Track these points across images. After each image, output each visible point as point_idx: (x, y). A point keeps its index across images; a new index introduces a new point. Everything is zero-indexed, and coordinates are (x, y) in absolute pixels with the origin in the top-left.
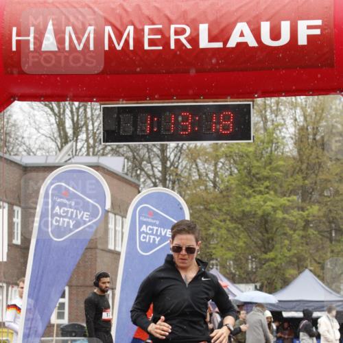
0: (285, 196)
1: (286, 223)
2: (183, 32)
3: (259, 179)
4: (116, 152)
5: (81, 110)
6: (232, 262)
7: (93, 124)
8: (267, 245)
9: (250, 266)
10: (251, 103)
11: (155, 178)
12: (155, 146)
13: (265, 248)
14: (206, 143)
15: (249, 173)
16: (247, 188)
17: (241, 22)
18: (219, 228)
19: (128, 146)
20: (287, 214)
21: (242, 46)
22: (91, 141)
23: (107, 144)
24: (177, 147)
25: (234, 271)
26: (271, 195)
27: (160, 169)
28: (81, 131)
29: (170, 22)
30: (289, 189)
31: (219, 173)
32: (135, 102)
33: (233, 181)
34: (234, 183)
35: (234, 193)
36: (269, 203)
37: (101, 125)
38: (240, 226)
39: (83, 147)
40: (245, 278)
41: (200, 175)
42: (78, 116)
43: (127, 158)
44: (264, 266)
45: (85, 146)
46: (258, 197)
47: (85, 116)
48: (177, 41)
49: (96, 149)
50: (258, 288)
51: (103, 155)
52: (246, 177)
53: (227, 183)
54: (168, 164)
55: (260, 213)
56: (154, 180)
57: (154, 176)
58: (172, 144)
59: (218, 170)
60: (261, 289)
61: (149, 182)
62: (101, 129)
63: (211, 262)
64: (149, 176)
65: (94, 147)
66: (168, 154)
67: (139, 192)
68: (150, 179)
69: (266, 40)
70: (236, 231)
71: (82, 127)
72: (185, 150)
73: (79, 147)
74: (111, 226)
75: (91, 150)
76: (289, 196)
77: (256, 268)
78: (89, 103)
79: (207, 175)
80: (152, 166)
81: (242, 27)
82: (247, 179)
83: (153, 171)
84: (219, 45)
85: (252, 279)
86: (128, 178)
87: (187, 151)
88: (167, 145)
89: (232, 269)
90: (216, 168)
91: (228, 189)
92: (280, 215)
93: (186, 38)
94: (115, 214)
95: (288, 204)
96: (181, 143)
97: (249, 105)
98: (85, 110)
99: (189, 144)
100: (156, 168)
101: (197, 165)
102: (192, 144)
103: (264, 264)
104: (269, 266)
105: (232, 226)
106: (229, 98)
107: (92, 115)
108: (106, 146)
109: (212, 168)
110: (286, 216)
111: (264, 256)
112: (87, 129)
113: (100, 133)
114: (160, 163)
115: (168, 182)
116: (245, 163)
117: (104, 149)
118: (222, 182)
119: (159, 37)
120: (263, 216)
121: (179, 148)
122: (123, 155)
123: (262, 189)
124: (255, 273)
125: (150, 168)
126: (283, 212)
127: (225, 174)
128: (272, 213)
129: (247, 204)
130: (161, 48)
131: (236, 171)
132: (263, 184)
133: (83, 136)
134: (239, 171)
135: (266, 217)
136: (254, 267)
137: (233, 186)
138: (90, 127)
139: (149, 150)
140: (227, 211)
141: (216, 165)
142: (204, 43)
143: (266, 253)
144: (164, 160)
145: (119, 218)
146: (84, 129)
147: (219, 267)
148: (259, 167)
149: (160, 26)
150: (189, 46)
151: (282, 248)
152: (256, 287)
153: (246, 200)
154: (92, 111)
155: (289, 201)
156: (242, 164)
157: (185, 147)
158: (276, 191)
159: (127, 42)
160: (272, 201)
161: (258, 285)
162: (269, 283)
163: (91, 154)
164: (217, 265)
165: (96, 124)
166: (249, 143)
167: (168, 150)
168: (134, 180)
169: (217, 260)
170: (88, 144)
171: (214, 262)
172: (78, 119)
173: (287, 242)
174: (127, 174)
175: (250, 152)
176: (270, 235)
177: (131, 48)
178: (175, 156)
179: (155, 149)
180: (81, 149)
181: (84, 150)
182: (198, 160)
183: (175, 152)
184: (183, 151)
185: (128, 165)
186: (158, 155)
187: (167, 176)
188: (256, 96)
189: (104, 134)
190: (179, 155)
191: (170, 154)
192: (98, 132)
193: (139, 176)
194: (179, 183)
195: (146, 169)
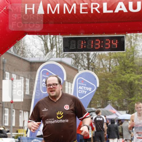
0: (139, 74)
1: (139, 85)
2: (96, 6)
3: (128, 67)
4: (68, 56)
5: (54, 39)
6: (117, 102)
7: (59, 44)
8: (131, 95)
9: (124, 103)
10: (125, 36)
11: (85, 67)
12: (85, 53)
13: (130, 96)
14: (106, 52)
15: (124, 65)
16: (123, 71)
17: (121, 2)
18: (111, 88)
19: (74, 54)
20: (140, 82)
21: (121, 12)
22: (58, 52)
24: (94, 54)
25: (117, 106)
26: (133, 74)
28: (54, 47)
29: (91, 2)
30: (140, 71)
31: (111, 65)
32: (76, 35)
33: (117, 68)
34: (118, 69)
35: (118, 73)
36: (132, 77)
37: (63, 45)
38: (120, 87)
39: (55, 54)
40: (122, 109)
41: (103, 66)
42: (53, 41)
43: (73, 59)
44: (130, 104)
45: (56, 53)
46: (128, 75)
47: (56, 41)
48: (94, 10)
49: (60, 55)
50: (128, 112)
51: (63, 57)
52: (123, 66)
53: (115, 69)
54: (90, 61)
55: (128, 81)
56: (84, 68)
57: (84, 66)
58: (92, 53)
59: (111, 63)
60: (129, 113)
61: (82, 68)
62: (63, 46)
63: (108, 102)
64: (82, 66)
66: (90, 57)
67: (78, 72)
68: (83, 67)
69: (131, 9)
70: (119, 89)
71: (54, 46)
72: (97, 55)
73: (53, 54)
74: (66, 87)
75: (58, 55)
76: (141, 74)
77: (127, 104)
78: (57, 36)
79: (106, 66)
80: (84, 62)
81: (121, 4)
82: (123, 67)
83: (84, 64)
84: (111, 11)
85: (125, 109)
86: (74, 67)
87: (98, 56)
88: (90, 53)
89: (117, 105)
90: (110, 63)
91: (115, 71)
92: (137, 82)
93: (97, 9)
94: (68, 82)
95: (140, 78)
96: (95, 52)
97: (124, 36)
98: (56, 38)
99: (99, 53)
100: (85, 62)
101: (102, 61)
102: (100, 53)
103: (130, 103)
104: (132, 103)
105: (117, 87)
106: (116, 33)
107: (59, 41)
108: (64, 53)
109: (109, 63)
110: (139, 83)
111: (130, 99)
112: (57, 47)
113: (62, 48)
114: (87, 61)
115: (90, 69)
116: (122, 61)
117: (63, 55)
118: (113, 68)
119: (86, 8)
120: (130, 83)
121: (95, 55)
122: (71, 57)
123: (129, 71)
124: (126, 106)
125: (83, 63)
126: (138, 81)
127: (114, 65)
128: (133, 81)
129: (123, 78)
130: (87, 13)
131: (118, 64)
132: (130, 69)
133: (55, 49)
134: (120, 64)
135: (131, 83)
136: (126, 103)
137: (117, 70)
138: (58, 46)
139: (82, 55)
140: (115, 80)
141: (110, 61)
142: (105, 11)
143: (131, 98)
144: (88, 59)
145: (70, 83)
146: (55, 46)
147: (111, 104)
148: (128, 62)
149: (87, 4)
150: (99, 12)
151: (137, 96)
152: (127, 112)
153: (122, 76)
154: (58, 38)
155: (140, 76)
156: (121, 61)
157: (97, 54)
158: (135, 72)
159: (73, 10)
160: (133, 76)
161: (128, 111)
162: (132, 111)
163: (58, 57)
164: (110, 103)
165: (60, 44)
166: (125, 53)
167: (90, 55)
168: (76, 68)
169: (110, 101)
170: (57, 53)
171: (109, 102)
172: (53, 42)
173: (139, 94)
174: (73, 65)
175: (124, 56)
176: (133, 91)
177: (75, 13)
178: (93, 58)
179: (85, 55)
180: (54, 55)
181: (55, 55)
183: (93, 56)
184: (96, 56)
185: (74, 61)
186: (86, 57)
187: (90, 66)
188: (127, 33)
189: (63, 48)
190: (95, 57)
191: (91, 57)
192: (61, 48)
193: (78, 66)
194: (95, 69)
195: (81, 63)
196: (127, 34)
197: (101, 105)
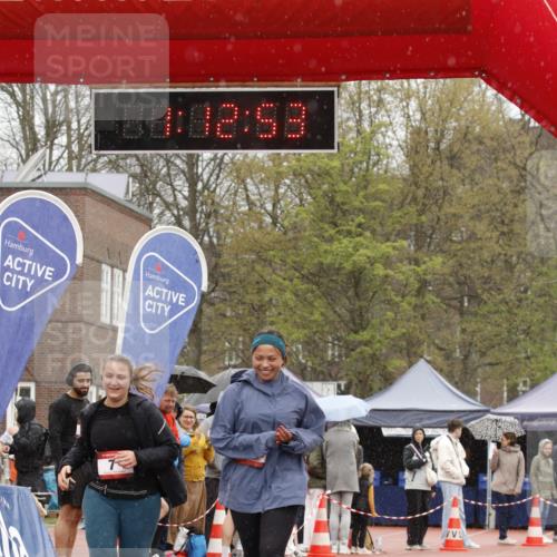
0: (388, 240)
1: (390, 284)
3: (346, 213)
4: (115, 166)
5: (60, 97)
6: (300, 347)
7: (79, 122)
8: (358, 320)
9: (330, 353)
10: (335, 89)
11: (178, 210)
12: (179, 157)
13: (355, 324)
14: (261, 154)
15: (332, 201)
16: (327, 227)
18: (282, 290)
19: (136, 156)
20: (392, 269)
22: (75, 148)
23: (102, 152)
24: (214, 159)
25: (303, 361)
26: (366, 238)
27: (186, 194)
28: (59, 131)
30: (394, 229)
31: (282, 202)
33: (304, 215)
34: (305, 218)
35: (307, 234)
36: (362, 251)
37: (92, 122)
38: (315, 288)
39: (60, 158)
40: (322, 372)
41: (251, 203)
42: (54, 106)
43: (134, 176)
44: (354, 353)
45: (66, 155)
46: (346, 241)
47: (67, 106)
49: (84, 161)
50: (343, 389)
51: (94, 170)
52: (326, 208)
53: (295, 219)
54: (200, 186)
55: (348, 266)
56: (175, 212)
57: (177, 205)
58: (207, 155)
59: (280, 196)
60: (347, 391)
61: (168, 214)
62: (92, 128)
64: (167, 206)
65: (79, 157)
66: (200, 170)
67: (151, 229)
68: (171, 210)
70: (310, 296)
71: (61, 124)
72: (227, 164)
73: (54, 158)
74: (106, 285)
75: (74, 162)
76: (395, 241)
77: (340, 356)
78: (73, 86)
79: (262, 206)
80: (174, 190)
82: (326, 212)
83: (175, 197)
85: (333, 373)
86: (134, 207)
87: (231, 165)
88: (198, 155)
89: (301, 357)
91: (295, 227)
92: (380, 270)
94: (112, 267)
95: (393, 253)
96: (220, 153)
97: (333, 92)
98: (66, 97)
99: (234, 156)
100: (180, 192)
101: (245, 188)
102: (239, 154)
103: (353, 350)
104: (361, 353)
105: (302, 287)
106: (299, 80)
107: (78, 105)
108: (99, 156)
109: (271, 194)
110: (389, 272)
111: (353, 337)
112: (69, 128)
113: (89, 135)
114: (186, 184)
115: (198, 216)
116: (325, 186)
117: (96, 161)
120: (352, 272)
121: (217, 161)
122: (126, 171)
123: (352, 228)
124: (338, 364)
125: (170, 192)
126: (384, 266)
128: (368, 266)
129: (326, 252)
131: (309, 199)
132: (352, 220)
133: (62, 140)
134: (314, 198)
135: (357, 275)
136: (337, 354)
137: (306, 223)
138: (74, 125)
139: (168, 162)
140: (295, 262)
141: (277, 188)
143: (356, 332)
144: (193, 179)
145: (118, 272)
146: (64, 128)
148: (347, 192)
151: (381, 323)
152: (339, 387)
154: (77, 97)
155: (394, 248)
156: (320, 188)
157: (227, 159)
158: (374, 232)
160: (367, 247)
161: (343, 383)
162: (361, 382)
163: (74, 168)
165: (84, 121)
166: (332, 154)
167: (200, 164)
168: (140, 210)
170: (71, 152)
172: (54, 112)
173: (390, 315)
174: (130, 201)
175: (333, 168)
176: (363, 303)
178: (211, 174)
179: (178, 162)
180: (58, 161)
181: (63, 162)
182: (249, 180)
183: (211, 166)
184: (223, 166)
185: (134, 187)
186: (183, 172)
187: (198, 205)
188: (344, 77)
189: (96, 136)
190: (216, 172)
191: (203, 170)
192: (86, 133)
193: (151, 204)
194: (216, 217)
195: (163, 193)
196: (343, 84)
197: (238, 356)
